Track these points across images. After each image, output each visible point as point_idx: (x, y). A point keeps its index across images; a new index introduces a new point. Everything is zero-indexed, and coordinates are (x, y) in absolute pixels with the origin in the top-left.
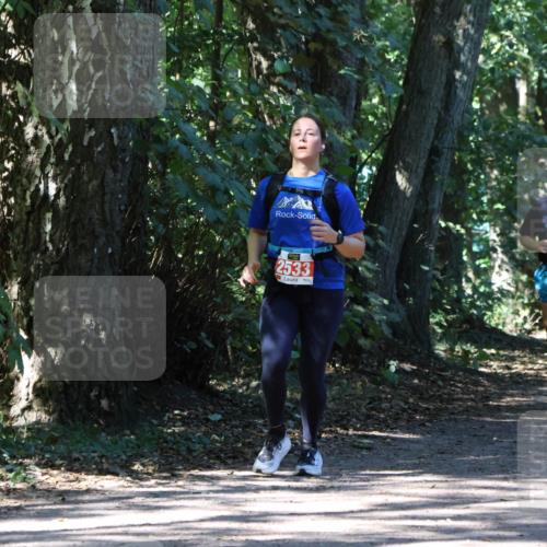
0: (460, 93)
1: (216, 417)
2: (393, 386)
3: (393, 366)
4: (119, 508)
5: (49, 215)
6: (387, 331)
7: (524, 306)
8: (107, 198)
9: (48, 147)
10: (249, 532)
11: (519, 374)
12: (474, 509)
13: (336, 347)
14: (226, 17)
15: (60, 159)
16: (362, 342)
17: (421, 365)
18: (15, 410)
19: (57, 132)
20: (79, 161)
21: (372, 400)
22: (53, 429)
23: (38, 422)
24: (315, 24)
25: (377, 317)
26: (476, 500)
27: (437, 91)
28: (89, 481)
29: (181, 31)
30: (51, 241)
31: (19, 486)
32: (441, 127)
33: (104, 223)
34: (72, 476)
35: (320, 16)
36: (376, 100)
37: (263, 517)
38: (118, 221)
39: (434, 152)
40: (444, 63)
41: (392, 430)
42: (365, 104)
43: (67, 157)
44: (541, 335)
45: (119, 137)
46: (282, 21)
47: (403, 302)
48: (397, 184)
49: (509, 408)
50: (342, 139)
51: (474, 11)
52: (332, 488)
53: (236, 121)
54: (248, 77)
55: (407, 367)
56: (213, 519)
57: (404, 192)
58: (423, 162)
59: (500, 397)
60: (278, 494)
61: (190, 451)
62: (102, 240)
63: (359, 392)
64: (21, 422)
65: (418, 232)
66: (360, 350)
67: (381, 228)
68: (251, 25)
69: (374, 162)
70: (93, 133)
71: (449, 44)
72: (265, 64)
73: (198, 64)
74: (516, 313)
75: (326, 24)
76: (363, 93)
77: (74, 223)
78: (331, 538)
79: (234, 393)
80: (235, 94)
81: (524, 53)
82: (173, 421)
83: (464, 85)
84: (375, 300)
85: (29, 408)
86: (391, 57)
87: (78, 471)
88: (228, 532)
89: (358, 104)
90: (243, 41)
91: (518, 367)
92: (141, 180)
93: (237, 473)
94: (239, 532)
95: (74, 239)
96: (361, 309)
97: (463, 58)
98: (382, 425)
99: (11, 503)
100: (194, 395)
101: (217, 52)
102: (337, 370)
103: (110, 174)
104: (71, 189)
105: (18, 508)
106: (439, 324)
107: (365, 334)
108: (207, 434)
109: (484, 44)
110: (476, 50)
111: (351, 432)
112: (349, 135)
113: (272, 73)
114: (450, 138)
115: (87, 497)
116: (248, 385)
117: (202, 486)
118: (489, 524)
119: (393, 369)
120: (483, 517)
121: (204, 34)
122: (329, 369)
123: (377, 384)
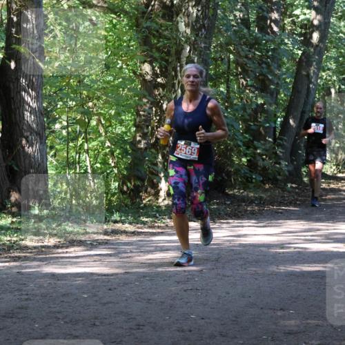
0: (312, 92)
1: (229, 203)
3: (289, 185)
6: (287, 173)
7: (334, 165)
10: (240, 241)
11: (332, 188)
12: (318, 233)
13: (269, 179)
14: (231, 67)
17: (299, 185)
18: (160, 200)
21: (282, 197)
23: (168, 204)
25: (284, 169)
26: (319, 230)
27: (304, 92)
29: (216, 72)
31: (162, 225)
32: (306, 103)
35: (263, 68)
36: (282, 95)
37: (245, 236)
39: (303, 112)
40: (306, 82)
41: (288, 206)
42: (279, 96)
44: (340, 175)
46: (250, 69)
47: (293, 164)
48: (290, 124)
49: (329, 199)
50: (271, 108)
51: (316, 64)
52: (269, 226)
53: (235, 102)
54: (239, 87)
56: (228, 236)
57: (292, 126)
58: (299, 116)
59: (326, 196)
61: (220, 214)
63: (277, 194)
64: (162, 204)
65: (297, 140)
66: (277, 180)
67: (285, 138)
68: (240, 70)
69: (282, 116)
71: (308, 75)
72: (245, 83)
73: (222, 83)
74: (331, 168)
75: (265, 70)
76: (278, 93)
78: (268, 243)
79: (234, 194)
80: (235, 93)
81: (335, 78)
82: (214, 204)
83: (313, 89)
84: (284, 163)
85: (165, 199)
86: (288, 80)
88: (233, 240)
89: (277, 96)
90: (237, 75)
91: (332, 186)
93: (236, 221)
94: (237, 241)
96: (278, 166)
97: (313, 80)
98: (286, 205)
99: (160, 231)
100: (221, 195)
101: (228, 79)
102: (270, 187)
105: (162, 233)
106: (305, 171)
107: (279, 175)
108: (225, 208)
109: (320, 76)
110: (317, 77)
111: (275, 207)
112: (274, 107)
113: (247, 86)
114: (309, 107)
116: (239, 192)
117: (224, 226)
118: (323, 238)
119: (289, 186)
120: (321, 236)
121: (224, 73)
122: (267, 186)
123: (284, 191)
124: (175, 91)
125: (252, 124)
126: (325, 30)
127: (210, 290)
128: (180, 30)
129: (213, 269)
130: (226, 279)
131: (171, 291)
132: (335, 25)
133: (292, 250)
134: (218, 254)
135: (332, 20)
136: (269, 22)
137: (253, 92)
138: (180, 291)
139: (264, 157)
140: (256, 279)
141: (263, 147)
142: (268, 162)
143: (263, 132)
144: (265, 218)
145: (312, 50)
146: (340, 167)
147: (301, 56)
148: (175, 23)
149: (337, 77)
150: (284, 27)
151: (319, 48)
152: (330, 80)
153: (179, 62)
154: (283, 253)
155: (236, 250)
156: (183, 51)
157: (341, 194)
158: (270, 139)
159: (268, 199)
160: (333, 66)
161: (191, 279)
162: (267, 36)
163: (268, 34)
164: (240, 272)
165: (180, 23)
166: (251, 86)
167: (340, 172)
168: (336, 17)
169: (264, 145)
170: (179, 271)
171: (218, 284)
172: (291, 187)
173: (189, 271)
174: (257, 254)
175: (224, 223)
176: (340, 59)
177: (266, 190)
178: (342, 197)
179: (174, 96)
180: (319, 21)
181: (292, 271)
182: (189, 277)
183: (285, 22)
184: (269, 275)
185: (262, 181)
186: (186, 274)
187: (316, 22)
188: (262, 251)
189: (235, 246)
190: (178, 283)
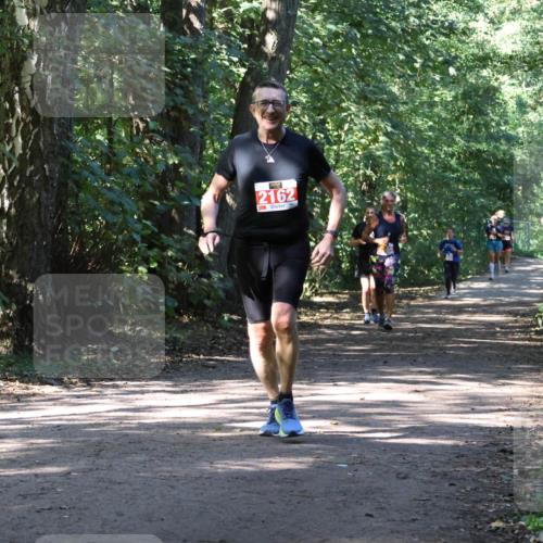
2: (226, 329)
3: (226, 317)
4: (55, 405)
5: (5, 221)
6: (221, 293)
8: (43, 209)
9: (4, 178)
10: (139, 418)
13: (191, 305)
15: (11, 185)
16: (206, 301)
19: (9, 167)
20: (24, 185)
21: (214, 338)
22: (11, 357)
24: (173, 100)
25: (216, 286)
28: (36, 389)
30: (7, 237)
33: (41, 225)
34: (24, 385)
35: (177, 95)
38: (49, 224)
41: (228, 355)
42: (205, 153)
43: (16, 183)
44: (317, 299)
45: (50, 171)
47: (232, 277)
48: (226, 202)
50: (193, 173)
52: (191, 391)
54: (130, 134)
55: (235, 317)
56: (116, 411)
57: (231, 207)
60: (158, 394)
62: (40, 236)
63: (205, 334)
66: (204, 307)
70: (32, 168)
72: (142, 126)
73: (99, 127)
75: (180, 100)
77: (22, 226)
81: (306, 120)
84: (216, 276)
87: (27, 383)
88: (126, 418)
89: (201, 152)
91: (304, 318)
92: (64, 198)
93: (130, 383)
94: (134, 418)
95: (21, 235)
96: (205, 280)
98: (223, 353)
102: (191, 320)
103: (44, 194)
104: (19, 204)
107: (209, 298)
111: (202, 357)
112: (197, 171)
113: (146, 131)
115: (34, 398)
117: (109, 391)
119: (226, 319)
122: (186, 319)
123: (217, 328)
124: (11, 139)
125: (156, 203)
126: (287, 31)
127: (86, 509)
128: (20, 23)
129: (91, 470)
130: (116, 487)
131: (10, 512)
132: (304, 22)
133: (237, 433)
134: (100, 443)
135: (299, 13)
136: (184, 12)
137: (159, 144)
138: (29, 511)
139: (180, 264)
140: (172, 487)
141: (178, 247)
142: (187, 275)
143: (176, 217)
144: (184, 376)
145: (265, 65)
146: (317, 286)
147: (244, 78)
148: (9, 9)
149: (310, 117)
150: (212, 24)
151: (277, 64)
152: (297, 124)
153: (17, 85)
154: (221, 438)
155: (133, 434)
156: (25, 63)
157: (320, 333)
158: (191, 232)
159: (188, 342)
160: (303, 98)
161: (48, 489)
162: (182, 37)
163: (185, 34)
164: (142, 474)
165: (18, 9)
166: (153, 131)
167: (316, 294)
168: (306, 7)
169: (180, 241)
170: (26, 476)
171: (100, 498)
172: (230, 320)
173: (45, 475)
174: (173, 441)
175: (108, 386)
176: (316, 85)
177: (185, 326)
178: (324, 337)
179: (8, 148)
180: (277, 12)
181: (238, 472)
182: (46, 485)
183: (215, 15)
184: (197, 478)
185: (177, 310)
186: (39, 480)
187: (271, 15)
188: (182, 436)
189: (131, 429)
190: (25, 497)
